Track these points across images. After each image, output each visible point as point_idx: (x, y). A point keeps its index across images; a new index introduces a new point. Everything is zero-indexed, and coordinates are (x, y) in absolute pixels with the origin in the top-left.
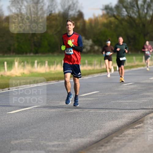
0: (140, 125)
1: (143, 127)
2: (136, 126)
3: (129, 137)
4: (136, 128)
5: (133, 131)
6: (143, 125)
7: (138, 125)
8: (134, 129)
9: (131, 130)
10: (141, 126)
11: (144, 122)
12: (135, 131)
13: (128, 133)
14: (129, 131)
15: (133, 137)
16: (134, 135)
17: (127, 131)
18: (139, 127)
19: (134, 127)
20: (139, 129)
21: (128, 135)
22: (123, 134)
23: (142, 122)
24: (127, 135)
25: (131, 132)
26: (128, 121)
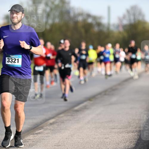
0: (40, 131)
1: (43, 132)
2: (37, 132)
3: (30, 143)
4: (36, 134)
5: (33, 137)
6: (43, 131)
7: (39, 130)
8: (34, 135)
9: (31, 136)
10: (42, 132)
11: (44, 128)
12: (35, 137)
13: (29, 139)
14: (30, 137)
15: (34, 143)
16: (34, 140)
17: (27, 136)
18: (40, 133)
19: (35, 133)
20: (39, 135)
21: (29, 141)
22: (24, 139)
23: (42, 128)
24: (27, 141)
25: (32, 138)
26: (29, 127)
